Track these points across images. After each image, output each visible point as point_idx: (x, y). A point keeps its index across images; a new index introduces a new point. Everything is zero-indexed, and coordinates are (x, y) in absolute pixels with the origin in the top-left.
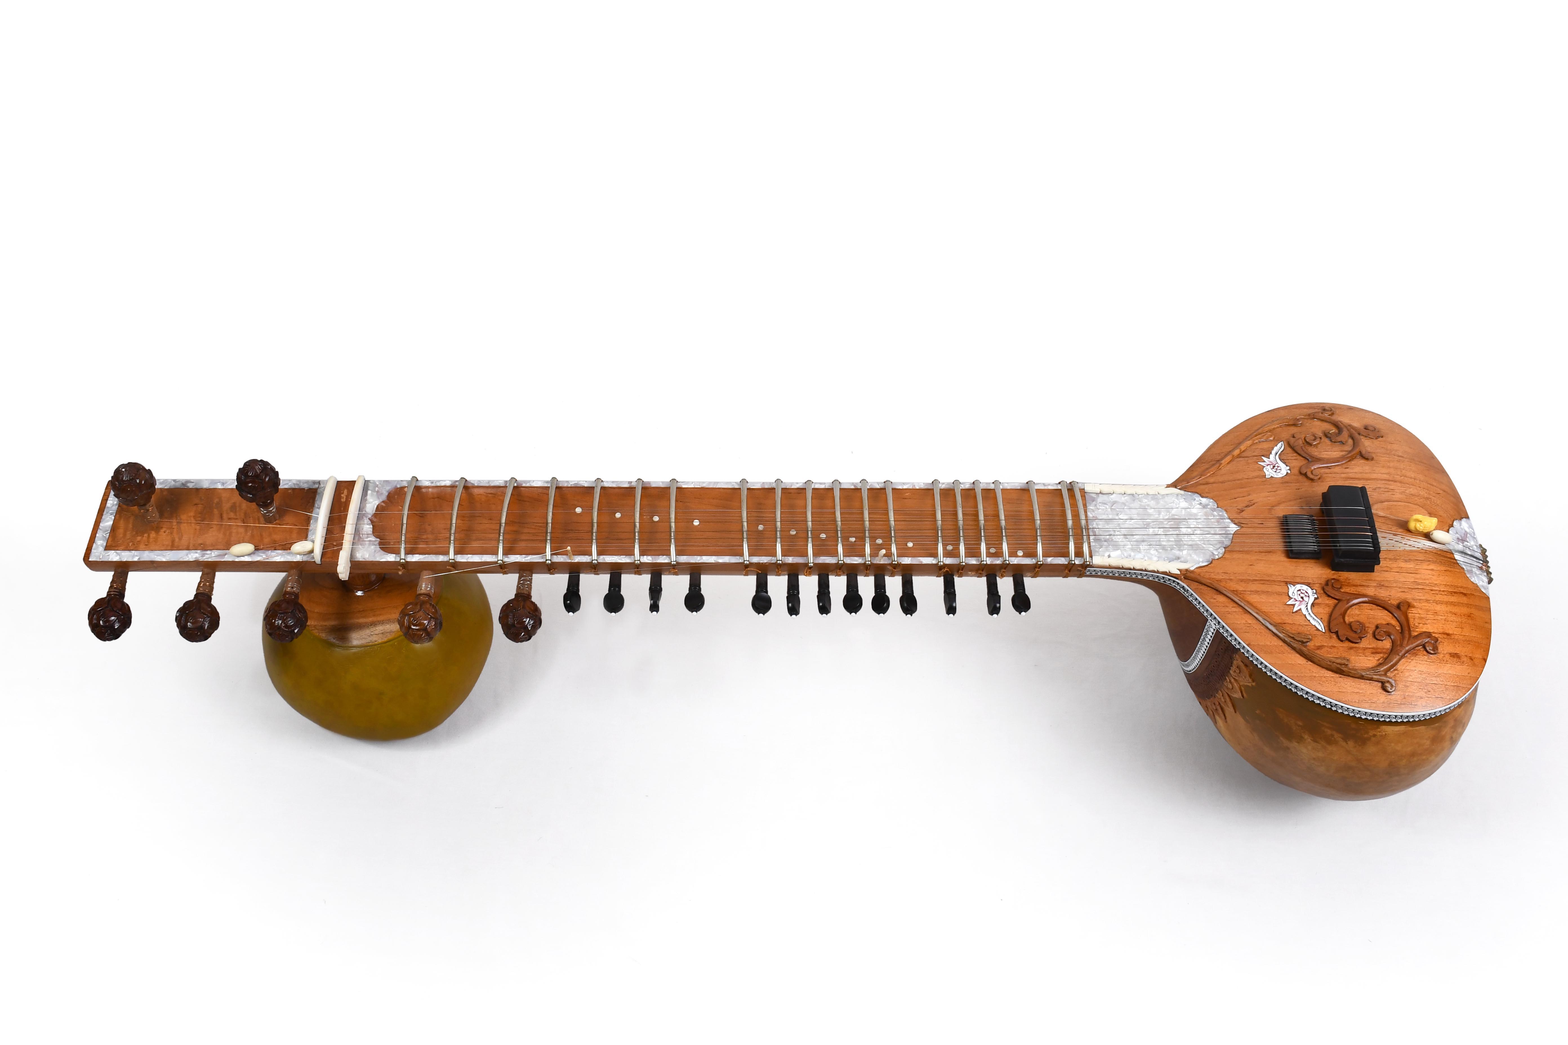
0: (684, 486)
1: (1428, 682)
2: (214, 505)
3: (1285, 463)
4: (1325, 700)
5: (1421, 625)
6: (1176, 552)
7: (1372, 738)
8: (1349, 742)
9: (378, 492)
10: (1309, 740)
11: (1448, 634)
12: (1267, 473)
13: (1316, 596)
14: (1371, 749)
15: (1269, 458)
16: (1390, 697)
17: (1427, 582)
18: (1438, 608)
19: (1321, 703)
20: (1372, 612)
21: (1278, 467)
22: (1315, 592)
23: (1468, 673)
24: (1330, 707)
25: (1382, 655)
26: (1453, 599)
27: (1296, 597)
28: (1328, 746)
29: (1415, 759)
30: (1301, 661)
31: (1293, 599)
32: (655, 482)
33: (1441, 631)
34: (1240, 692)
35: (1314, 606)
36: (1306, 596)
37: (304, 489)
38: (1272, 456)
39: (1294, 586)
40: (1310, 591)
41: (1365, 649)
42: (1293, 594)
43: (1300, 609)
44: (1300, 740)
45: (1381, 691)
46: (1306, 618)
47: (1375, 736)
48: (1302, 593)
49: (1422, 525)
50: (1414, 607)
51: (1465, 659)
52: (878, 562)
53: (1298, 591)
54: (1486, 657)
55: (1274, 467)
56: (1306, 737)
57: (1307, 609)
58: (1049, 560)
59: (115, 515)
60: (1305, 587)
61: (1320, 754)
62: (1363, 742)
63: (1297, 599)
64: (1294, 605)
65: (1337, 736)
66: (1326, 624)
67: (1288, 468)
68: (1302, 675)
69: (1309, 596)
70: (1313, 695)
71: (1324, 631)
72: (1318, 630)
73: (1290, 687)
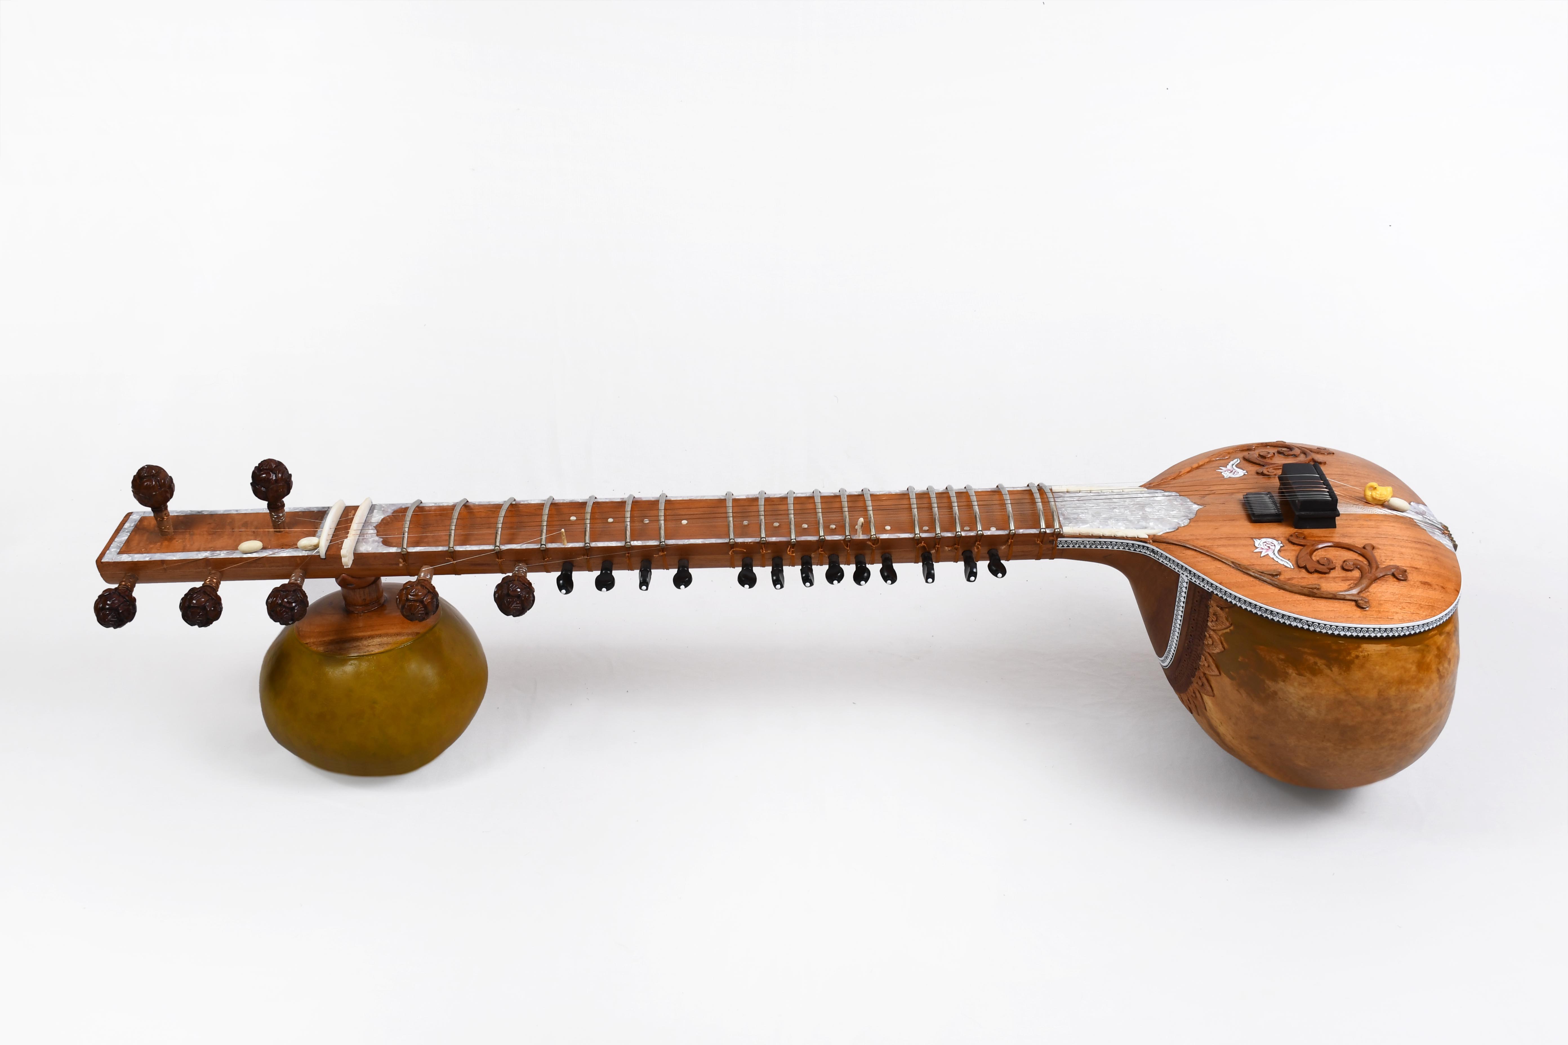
0: (672, 499)
1: (1402, 601)
2: (227, 523)
3: (1241, 469)
4: (1301, 620)
5: (1388, 561)
6: (1144, 524)
7: (1355, 660)
8: (1333, 669)
9: (383, 510)
10: (1294, 674)
11: (1416, 568)
12: (1225, 477)
13: (1282, 545)
14: (1357, 674)
15: (1226, 469)
16: (1365, 612)
17: (1390, 534)
18: (1403, 550)
19: (1298, 625)
20: (1338, 553)
21: (1235, 472)
22: (1280, 542)
23: (1442, 598)
24: (1307, 627)
25: (1352, 582)
26: (1418, 546)
28: (1313, 678)
29: (1404, 688)
30: (1275, 590)
31: (1260, 548)
32: (645, 498)
33: (1409, 566)
34: (1220, 643)
35: (1280, 552)
36: (1271, 545)
37: (314, 511)
38: (1229, 468)
39: (1259, 540)
40: (1275, 542)
41: (1334, 578)
42: (1260, 545)
43: (1267, 555)
44: (1285, 677)
45: (1356, 608)
46: (1274, 560)
47: (1357, 657)
48: (1268, 544)
49: (1378, 492)
50: (1379, 549)
51: (1437, 587)
52: (857, 538)
53: (1264, 543)
54: (1458, 590)
55: (1231, 471)
56: (1290, 671)
57: (1274, 554)
58: (1021, 531)
60: (1270, 540)
61: (1308, 690)
62: (1346, 666)
63: (1263, 548)
64: (1261, 552)
65: (1321, 663)
66: (1294, 563)
67: (1245, 471)
68: (1276, 601)
69: (1275, 546)
70: (1289, 617)
71: (1292, 567)
72: (1286, 567)
73: (1266, 615)
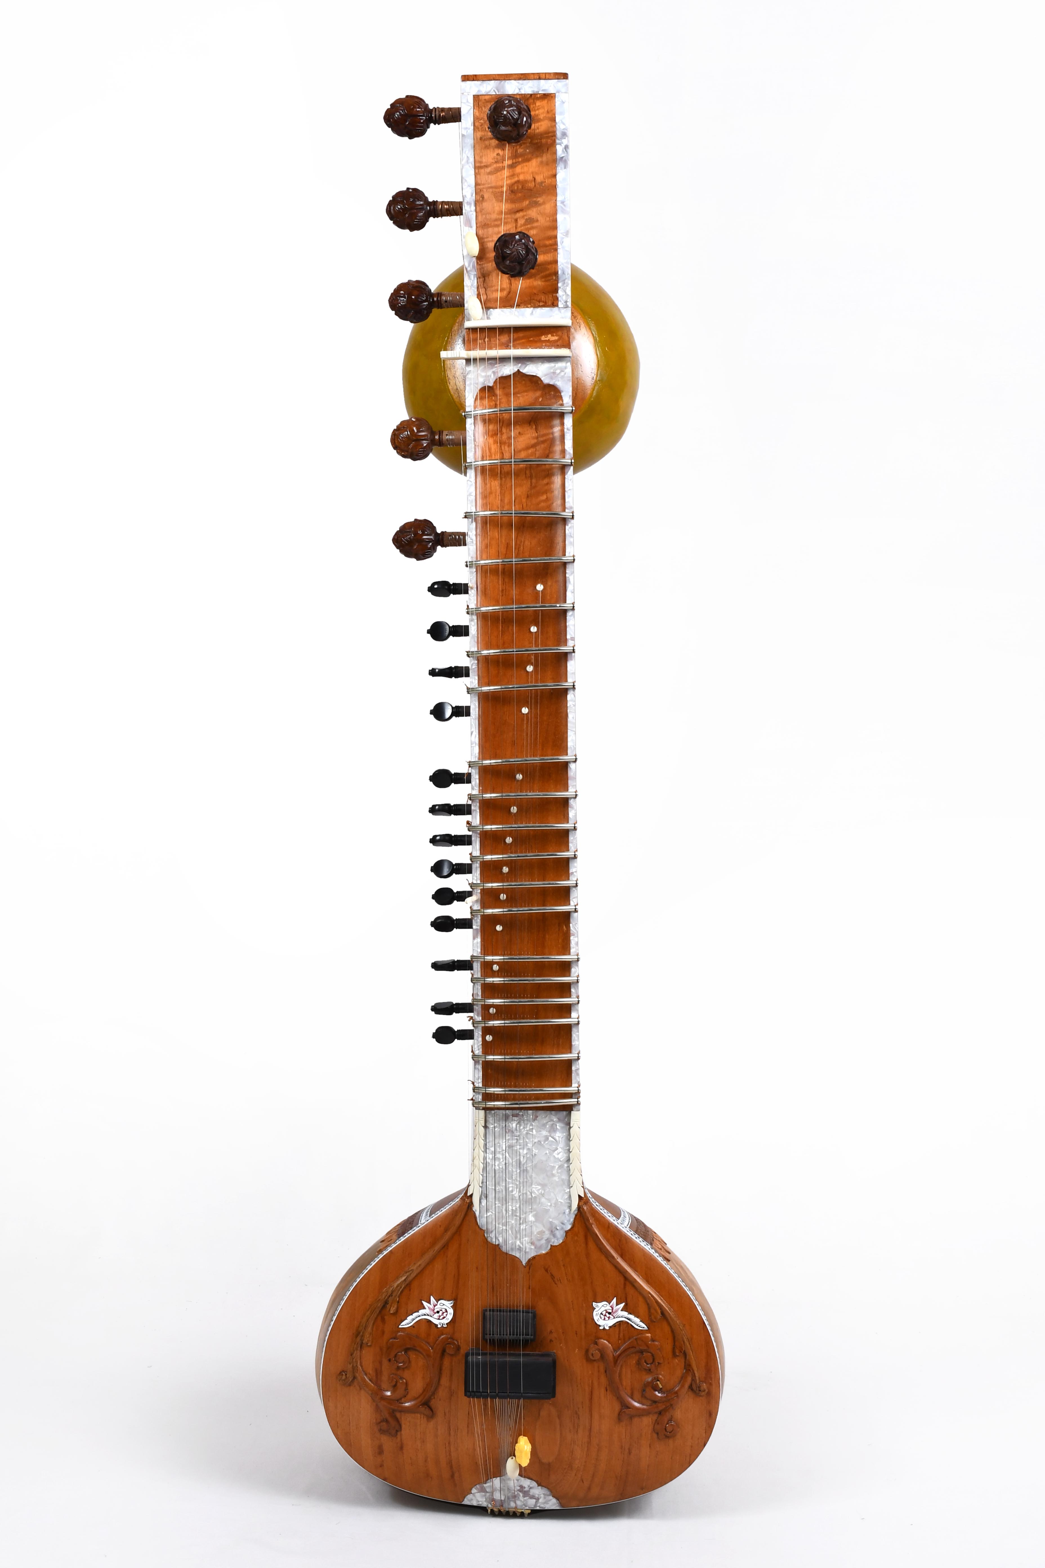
2: (535, 199)
3: (614, 1325)
5: (410, 1424)
9: (554, 373)
11: (402, 1448)
12: (600, 1304)
13: (439, 1326)
15: (622, 1310)
17: (460, 1441)
18: (431, 1445)
21: (609, 1318)
22: (444, 1326)
27: (438, 1306)
31: (436, 1303)
33: (405, 1442)
35: (428, 1322)
36: (440, 1316)
38: (625, 1314)
39: (451, 1307)
40: (445, 1321)
41: (381, 1363)
42: (441, 1304)
43: (424, 1308)
46: (415, 1312)
48: (443, 1313)
50: (431, 1423)
53: (446, 1310)
55: (610, 1313)
57: (425, 1315)
59: (520, 93)
60: (451, 1317)
66: (408, 1330)
67: (607, 1328)
69: (439, 1319)
71: (400, 1327)
72: (402, 1321)
